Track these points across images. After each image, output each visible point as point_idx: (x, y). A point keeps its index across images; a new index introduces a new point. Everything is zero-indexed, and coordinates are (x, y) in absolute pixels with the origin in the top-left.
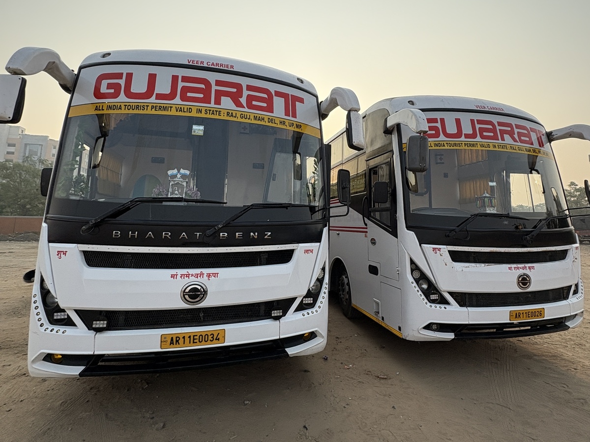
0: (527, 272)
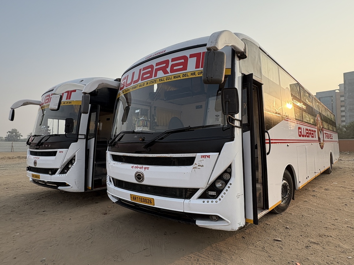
0: (142, 171)
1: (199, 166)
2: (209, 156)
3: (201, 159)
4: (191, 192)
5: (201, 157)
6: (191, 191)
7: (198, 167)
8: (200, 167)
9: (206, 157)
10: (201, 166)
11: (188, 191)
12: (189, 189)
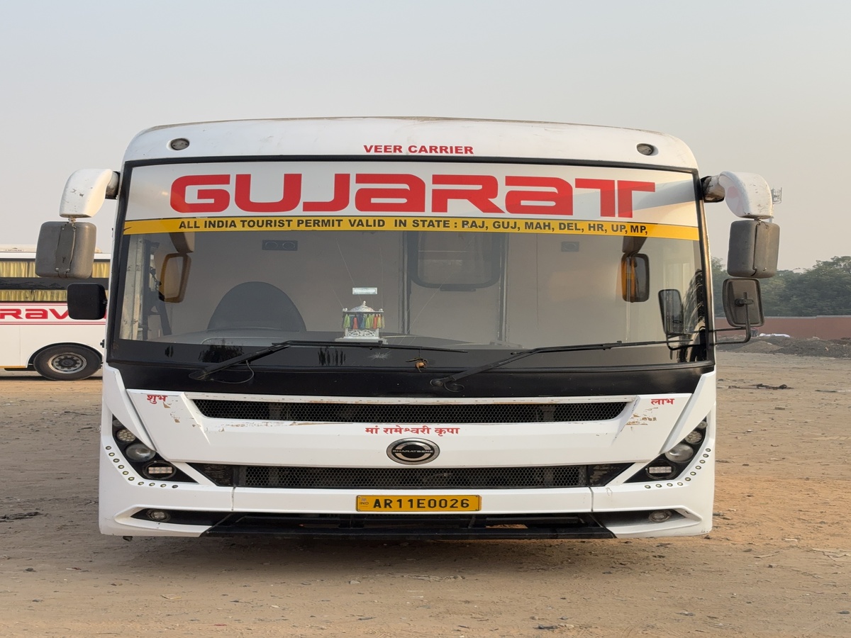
1: (643, 419)
2: (672, 400)
3: (652, 406)
4: (606, 472)
5: (652, 403)
6: (606, 470)
7: (643, 422)
8: (647, 422)
9: (665, 401)
10: (650, 419)
11: (595, 470)
12: (600, 466)
